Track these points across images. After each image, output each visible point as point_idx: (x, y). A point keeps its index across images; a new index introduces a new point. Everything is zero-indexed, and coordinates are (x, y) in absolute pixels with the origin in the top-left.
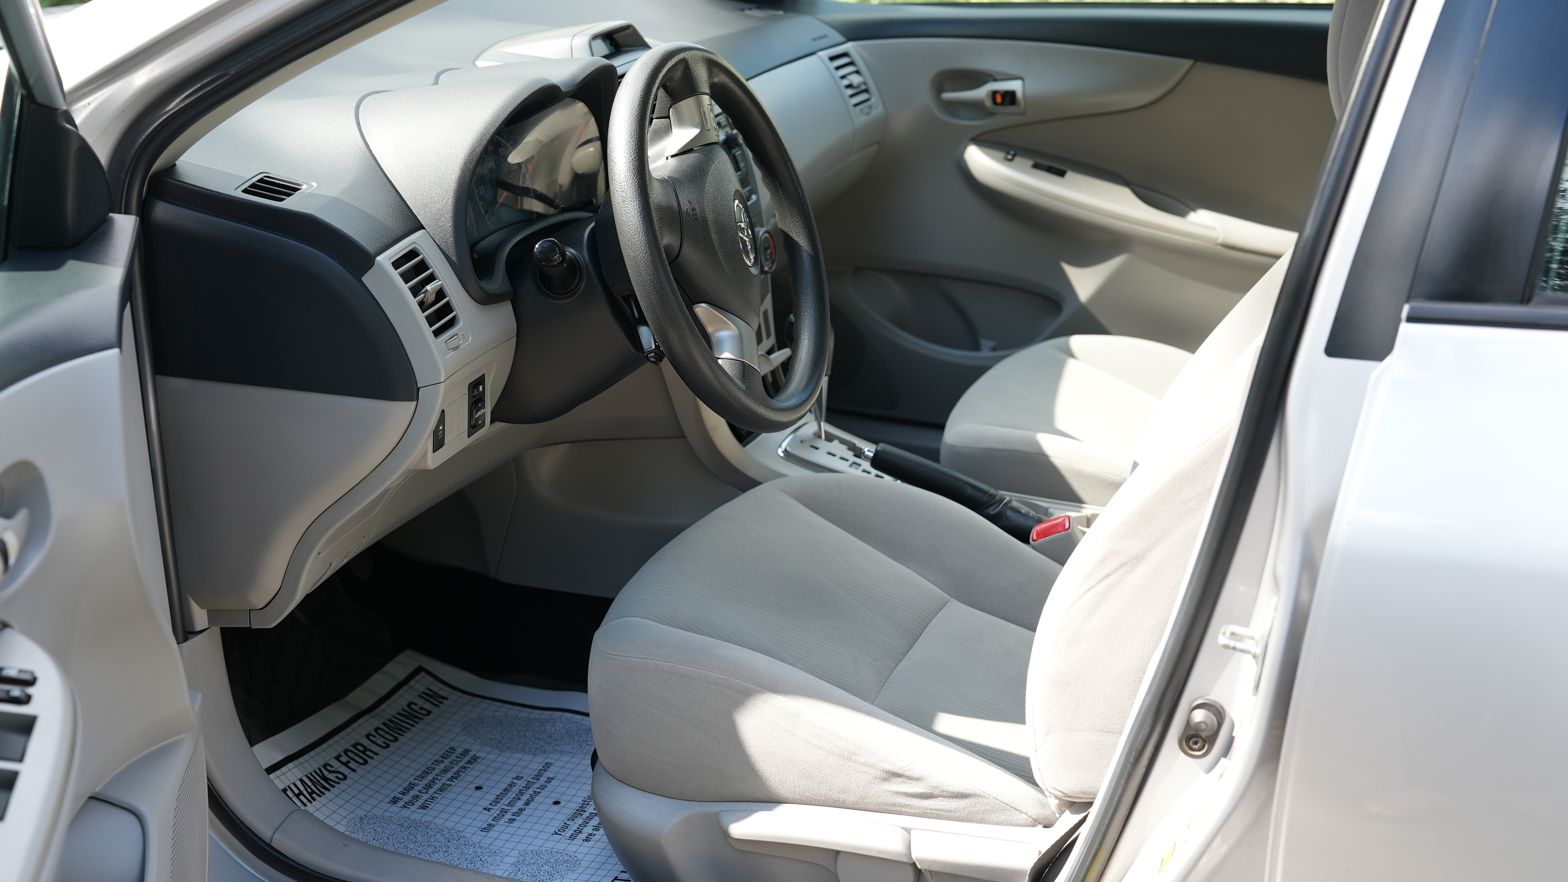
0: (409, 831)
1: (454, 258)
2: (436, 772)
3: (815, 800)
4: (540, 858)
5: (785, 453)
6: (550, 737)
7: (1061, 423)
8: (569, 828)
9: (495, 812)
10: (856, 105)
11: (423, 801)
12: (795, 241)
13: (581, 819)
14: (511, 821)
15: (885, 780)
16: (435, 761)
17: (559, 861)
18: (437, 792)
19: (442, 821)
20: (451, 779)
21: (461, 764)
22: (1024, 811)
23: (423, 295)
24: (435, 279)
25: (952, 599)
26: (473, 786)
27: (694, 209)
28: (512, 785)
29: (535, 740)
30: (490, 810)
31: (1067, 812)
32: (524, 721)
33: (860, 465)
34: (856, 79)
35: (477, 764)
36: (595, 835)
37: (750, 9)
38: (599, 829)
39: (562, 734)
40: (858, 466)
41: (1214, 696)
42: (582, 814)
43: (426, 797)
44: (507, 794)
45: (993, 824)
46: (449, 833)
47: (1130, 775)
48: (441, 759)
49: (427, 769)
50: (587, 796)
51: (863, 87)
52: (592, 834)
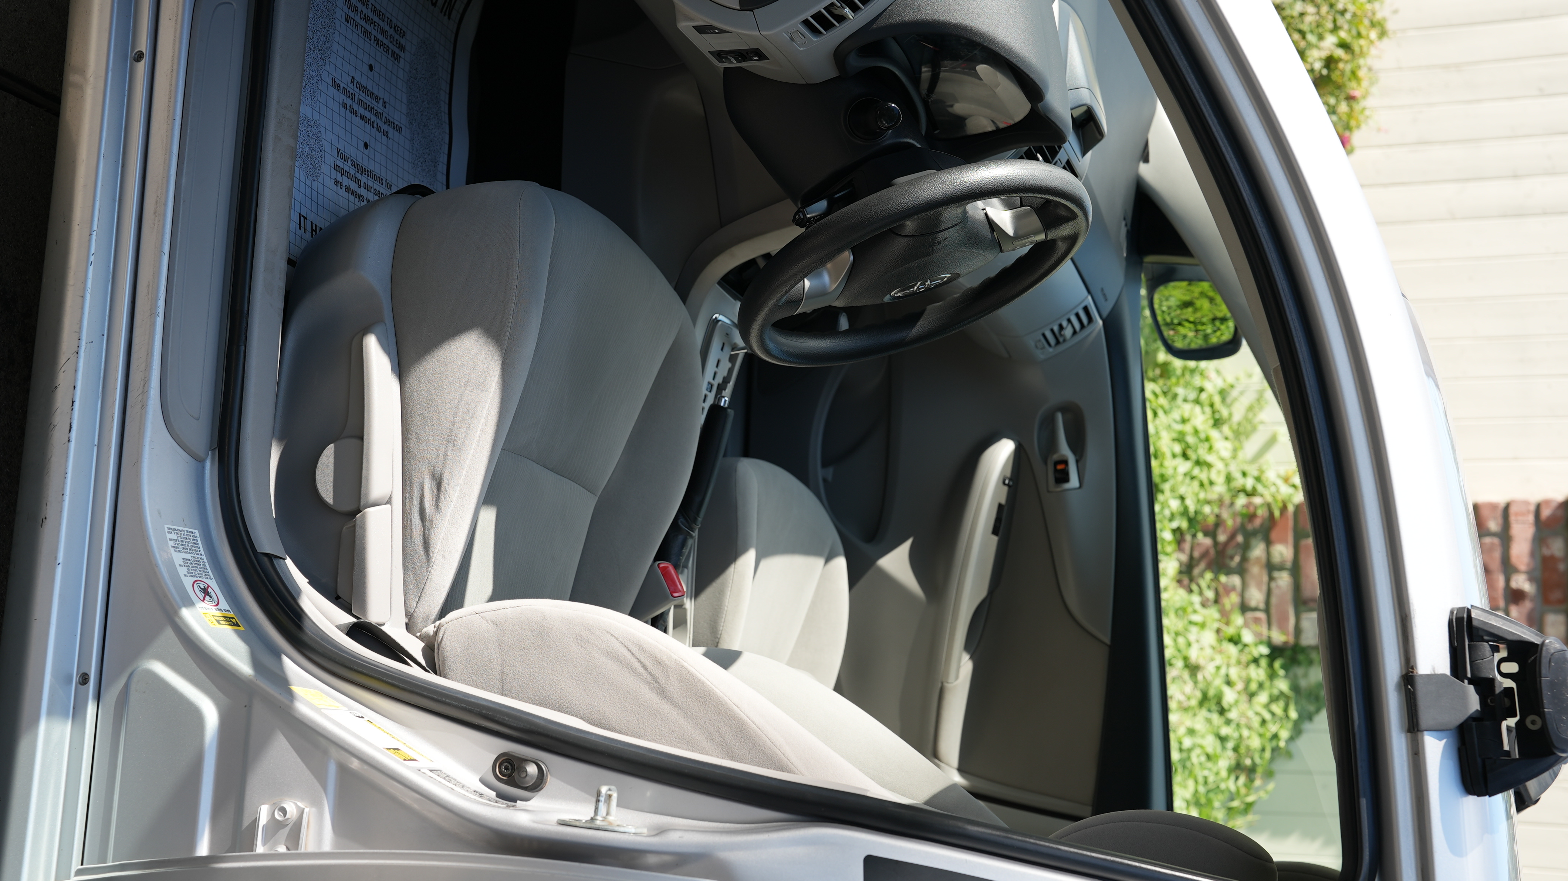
0: (324, 10)
1: (875, 25)
2: (381, 23)
3: (406, 411)
4: (314, 141)
5: (715, 320)
6: (425, 126)
7: (765, 564)
8: (345, 162)
9: (352, 88)
10: (1044, 335)
11: (353, 17)
12: (916, 324)
13: (354, 172)
14: (345, 106)
15: (433, 476)
16: (391, 20)
17: (314, 160)
18: (363, 28)
19: (336, 39)
20: (376, 39)
21: (391, 46)
22: (419, 605)
23: (839, 5)
24: (854, 12)
25: (597, 498)
26: (372, 62)
27: (939, 243)
28: (377, 99)
29: (421, 112)
30: (352, 83)
31: (422, 644)
32: (437, 97)
33: (710, 391)
34: (1068, 332)
35: (393, 61)
36: (342, 188)
37: (1126, 225)
38: (347, 191)
39: (429, 136)
40: (709, 390)
41: (551, 781)
42: (358, 172)
43: (357, 19)
44: (368, 96)
45: (404, 578)
46: (327, 49)
47: (470, 711)
48: (393, 26)
49: (383, 14)
50: (375, 173)
51: (1061, 340)
52: (342, 185)
